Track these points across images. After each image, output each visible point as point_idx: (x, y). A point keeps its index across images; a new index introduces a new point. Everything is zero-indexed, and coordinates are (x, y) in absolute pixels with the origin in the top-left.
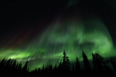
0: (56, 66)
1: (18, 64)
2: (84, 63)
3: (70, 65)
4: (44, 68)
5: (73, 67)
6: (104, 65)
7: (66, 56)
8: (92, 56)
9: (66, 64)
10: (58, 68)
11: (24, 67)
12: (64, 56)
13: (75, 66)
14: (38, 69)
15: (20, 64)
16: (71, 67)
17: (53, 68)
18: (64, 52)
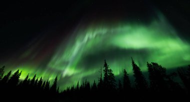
0: (95, 84)
1: (44, 83)
2: (135, 78)
3: (115, 81)
4: (79, 87)
5: (120, 85)
6: (167, 80)
7: (109, 69)
8: (147, 68)
9: (110, 81)
10: (98, 86)
11: (53, 86)
12: (106, 69)
13: (122, 83)
14: (70, 89)
15: (47, 82)
16: (117, 85)
17: (91, 86)
18: (105, 63)
